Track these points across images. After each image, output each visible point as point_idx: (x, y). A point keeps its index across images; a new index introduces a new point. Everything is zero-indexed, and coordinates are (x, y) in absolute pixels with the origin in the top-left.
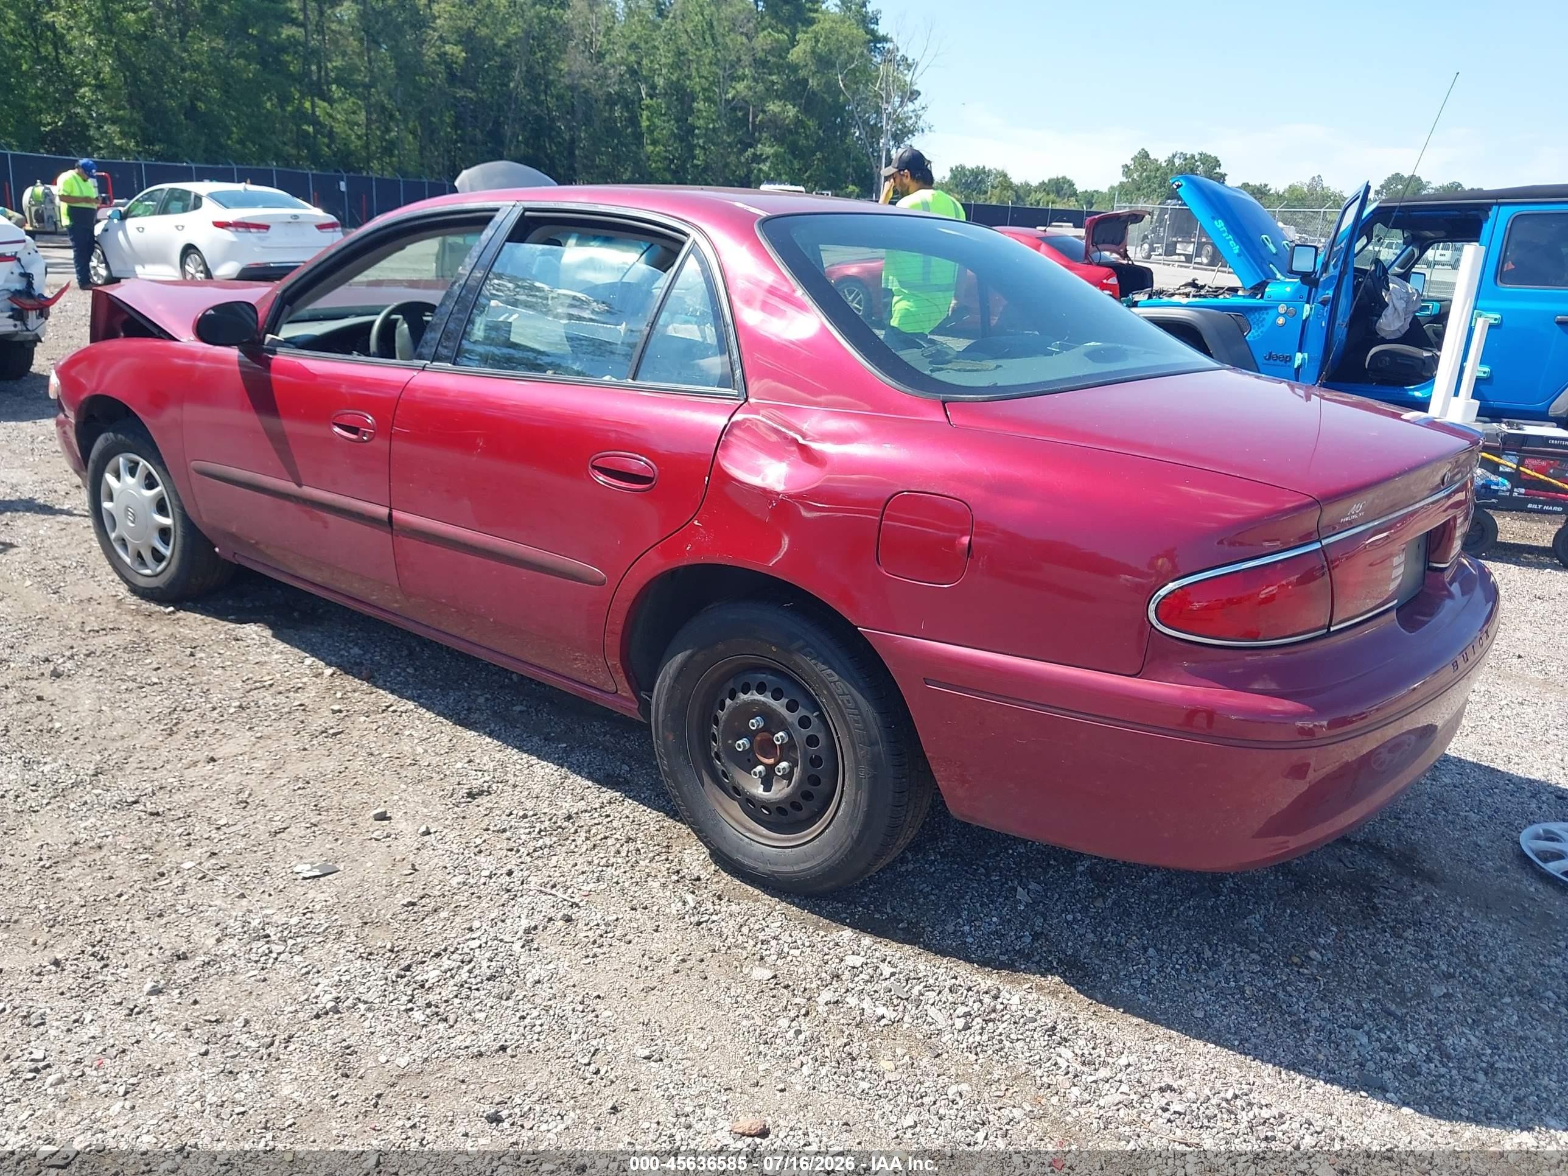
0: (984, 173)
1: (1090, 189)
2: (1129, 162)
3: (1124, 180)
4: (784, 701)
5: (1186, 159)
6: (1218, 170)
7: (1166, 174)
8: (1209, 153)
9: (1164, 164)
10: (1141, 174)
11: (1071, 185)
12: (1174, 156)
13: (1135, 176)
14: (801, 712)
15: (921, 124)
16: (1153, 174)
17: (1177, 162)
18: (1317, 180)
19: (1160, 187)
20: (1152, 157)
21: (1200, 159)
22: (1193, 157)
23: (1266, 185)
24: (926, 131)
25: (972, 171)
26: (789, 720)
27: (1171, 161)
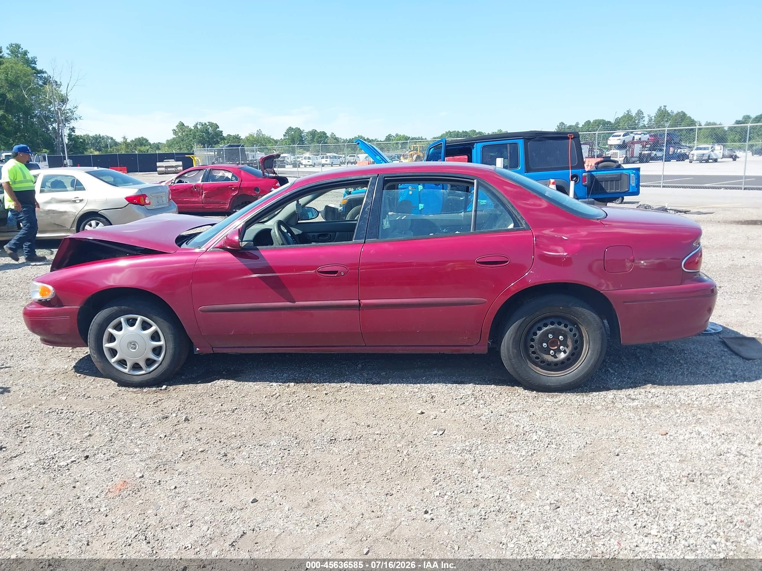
0: (100, 138)
1: (156, 142)
2: (175, 128)
3: (175, 136)
4: (563, 325)
5: (202, 125)
6: (218, 129)
7: (195, 133)
8: (213, 122)
9: (193, 128)
10: (182, 133)
11: (147, 141)
12: (197, 124)
13: (180, 134)
14: (569, 327)
15: (75, 116)
16: (189, 133)
17: (199, 127)
18: (259, 131)
19: (194, 139)
20: (185, 125)
21: (209, 125)
22: (206, 124)
23: (238, 135)
24: (78, 119)
25: (93, 137)
26: (567, 330)
27: (196, 127)
